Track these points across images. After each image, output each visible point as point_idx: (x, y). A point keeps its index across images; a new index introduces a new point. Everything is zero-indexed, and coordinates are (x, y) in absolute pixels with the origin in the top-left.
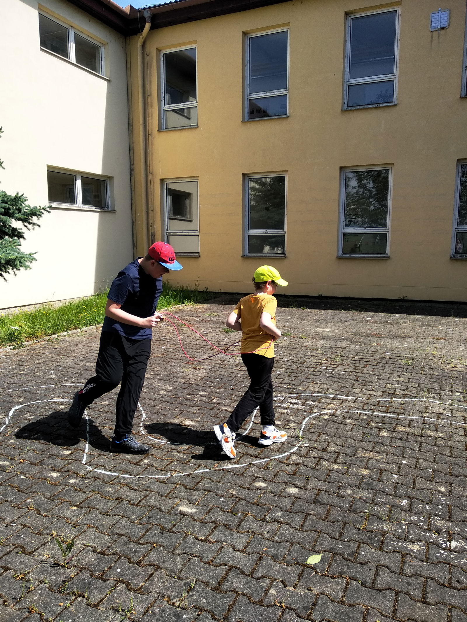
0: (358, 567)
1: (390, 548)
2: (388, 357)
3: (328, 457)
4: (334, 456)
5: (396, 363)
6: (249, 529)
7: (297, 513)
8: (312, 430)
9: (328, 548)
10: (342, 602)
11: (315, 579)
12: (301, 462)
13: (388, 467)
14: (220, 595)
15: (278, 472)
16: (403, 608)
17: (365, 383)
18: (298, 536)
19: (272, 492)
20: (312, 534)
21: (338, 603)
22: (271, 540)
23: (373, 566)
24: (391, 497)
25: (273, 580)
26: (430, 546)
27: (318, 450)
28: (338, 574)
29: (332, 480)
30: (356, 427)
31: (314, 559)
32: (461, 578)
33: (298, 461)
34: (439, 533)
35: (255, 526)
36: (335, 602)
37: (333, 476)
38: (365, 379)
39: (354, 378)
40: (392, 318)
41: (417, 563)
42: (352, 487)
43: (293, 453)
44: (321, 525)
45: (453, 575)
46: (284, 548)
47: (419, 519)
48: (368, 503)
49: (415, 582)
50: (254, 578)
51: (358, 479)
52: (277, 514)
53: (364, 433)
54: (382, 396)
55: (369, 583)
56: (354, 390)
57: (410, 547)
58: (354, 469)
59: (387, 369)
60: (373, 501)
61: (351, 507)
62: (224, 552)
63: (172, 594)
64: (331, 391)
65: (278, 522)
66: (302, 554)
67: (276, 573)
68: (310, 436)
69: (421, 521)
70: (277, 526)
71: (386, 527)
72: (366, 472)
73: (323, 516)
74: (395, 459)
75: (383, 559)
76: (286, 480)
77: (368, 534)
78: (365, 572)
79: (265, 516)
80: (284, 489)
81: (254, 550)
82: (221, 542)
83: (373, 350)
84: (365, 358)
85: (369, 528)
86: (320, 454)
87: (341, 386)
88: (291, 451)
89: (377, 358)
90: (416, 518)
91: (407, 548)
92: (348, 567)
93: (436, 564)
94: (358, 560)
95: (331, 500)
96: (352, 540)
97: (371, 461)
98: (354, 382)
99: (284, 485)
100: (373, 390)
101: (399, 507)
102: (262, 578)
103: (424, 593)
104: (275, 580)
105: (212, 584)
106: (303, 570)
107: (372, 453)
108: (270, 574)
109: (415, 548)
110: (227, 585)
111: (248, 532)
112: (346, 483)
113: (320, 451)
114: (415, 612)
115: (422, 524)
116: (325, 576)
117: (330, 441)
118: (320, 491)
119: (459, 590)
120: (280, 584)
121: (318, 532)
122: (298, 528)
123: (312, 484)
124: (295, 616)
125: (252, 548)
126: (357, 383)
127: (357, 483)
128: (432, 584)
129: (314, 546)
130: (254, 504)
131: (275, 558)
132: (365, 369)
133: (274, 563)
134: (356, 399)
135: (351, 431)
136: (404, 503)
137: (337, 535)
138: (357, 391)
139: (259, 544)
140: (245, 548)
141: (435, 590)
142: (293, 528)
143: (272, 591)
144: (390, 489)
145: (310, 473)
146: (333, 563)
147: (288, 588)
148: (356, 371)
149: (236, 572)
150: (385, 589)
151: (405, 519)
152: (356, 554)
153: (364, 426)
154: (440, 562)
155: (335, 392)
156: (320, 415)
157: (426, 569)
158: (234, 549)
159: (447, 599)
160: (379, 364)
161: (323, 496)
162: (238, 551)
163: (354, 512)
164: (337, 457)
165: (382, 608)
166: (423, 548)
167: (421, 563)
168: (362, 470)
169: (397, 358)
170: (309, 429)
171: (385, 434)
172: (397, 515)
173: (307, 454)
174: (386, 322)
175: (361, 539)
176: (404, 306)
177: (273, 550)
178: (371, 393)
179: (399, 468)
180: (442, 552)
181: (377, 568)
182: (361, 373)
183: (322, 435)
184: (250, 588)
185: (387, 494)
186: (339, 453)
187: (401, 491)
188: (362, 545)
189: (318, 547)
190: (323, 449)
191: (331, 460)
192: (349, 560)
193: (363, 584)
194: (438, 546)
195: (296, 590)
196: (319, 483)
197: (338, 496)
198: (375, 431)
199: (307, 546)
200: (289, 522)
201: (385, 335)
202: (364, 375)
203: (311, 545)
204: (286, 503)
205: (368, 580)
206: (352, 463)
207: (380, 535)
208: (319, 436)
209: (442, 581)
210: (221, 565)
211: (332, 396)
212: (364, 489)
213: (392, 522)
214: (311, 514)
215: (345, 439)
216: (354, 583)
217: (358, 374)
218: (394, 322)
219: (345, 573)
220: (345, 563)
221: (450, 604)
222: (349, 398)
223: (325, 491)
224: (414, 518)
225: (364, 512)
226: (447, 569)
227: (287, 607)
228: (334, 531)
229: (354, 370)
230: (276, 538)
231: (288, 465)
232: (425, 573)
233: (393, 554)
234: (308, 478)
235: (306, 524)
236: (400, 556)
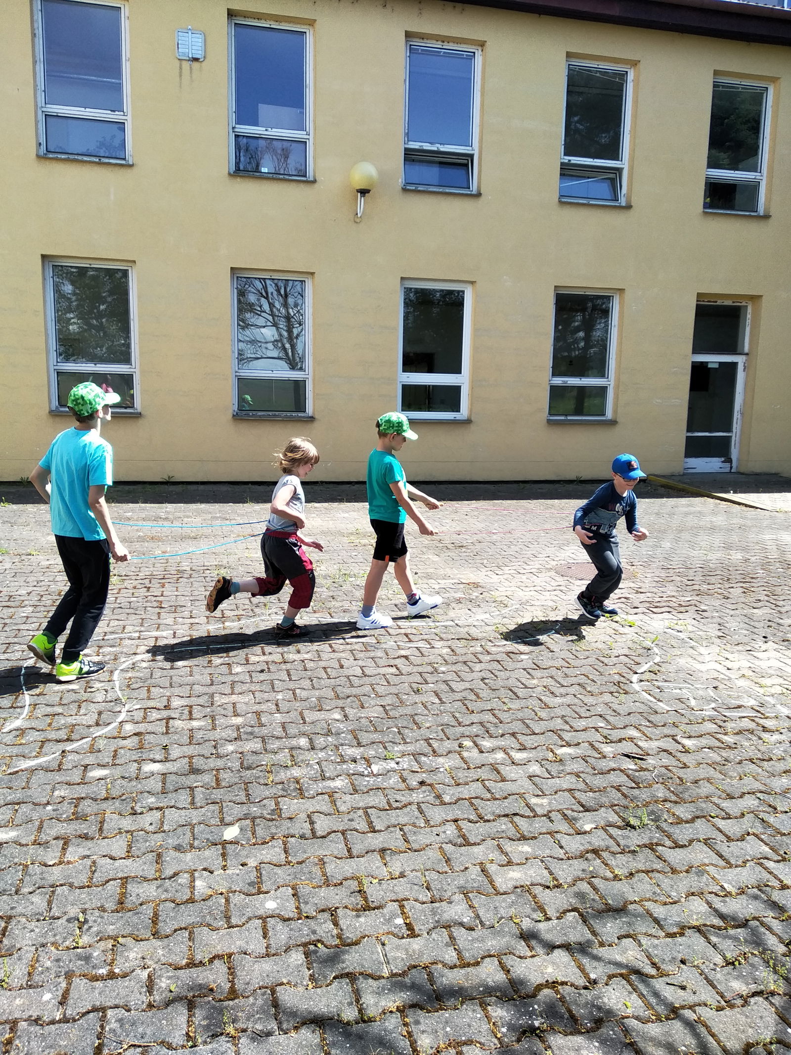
0: (287, 823)
1: (312, 792)
2: (188, 569)
3: (178, 715)
4: (186, 712)
5: (204, 575)
6: (120, 829)
7: (176, 790)
8: (134, 686)
9: (240, 816)
10: (289, 863)
11: (244, 853)
12: (142, 730)
13: (263, 707)
14: (131, 913)
15: (116, 751)
16: (356, 844)
17: (175, 609)
18: (195, 816)
19: (123, 777)
20: (211, 807)
21: (285, 865)
22: (160, 831)
23: (303, 816)
24: (284, 740)
25: (192, 873)
26: (353, 777)
27: (159, 709)
28: (268, 838)
29: (201, 741)
30: (195, 669)
31: (231, 833)
32: (398, 798)
33: (137, 730)
34: (355, 762)
35: (127, 823)
36: (281, 865)
37: (199, 735)
38: (173, 604)
39: (155, 604)
40: (164, 511)
41: (348, 798)
42: (231, 741)
43: (122, 722)
44: (217, 794)
45: (389, 797)
46: (184, 835)
47: (327, 754)
48: (261, 753)
49: (355, 815)
50: (164, 879)
51: (233, 730)
52: (150, 801)
53: (210, 674)
54: (208, 623)
55: (308, 833)
56: (165, 621)
57: (332, 784)
58: (220, 721)
59: (196, 584)
60: (266, 750)
61: (242, 764)
62: (101, 867)
63: (57, 938)
64: (129, 629)
65: (157, 809)
66: (212, 832)
67: (192, 864)
68: (135, 694)
69: (332, 755)
70: (157, 814)
71: (296, 772)
72: (239, 720)
73: (214, 784)
74: (266, 696)
75: (310, 806)
76: (134, 758)
77: (280, 787)
78: (298, 825)
79: (132, 808)
80: (139, 769)
81: (143, 850)
82: (85, 857)
83: (161, 561)
84: (155, 573)
85: (277, 780)
86: (165, 714)
87: (143, 619)
88: (120, 720)
89: (172, 572)
90: (323, 754)
91: (330, 787)
92: (277, 827)
93: (367, 792)
94: (283, 816)
95: (213, 763)
96: (265, 799)
97: (238, 706)
98: (158, 610)
99: (136, 765)
100: (191, 617)
101: (299, 748)
102: (176, 874)
103: (370, 823)
104: (195, 870)
105: (110, 905)
106: (224, 848)
107: (233, 696)
108: (183, 867)
109: (338, 783)
110: (131, 900)
111: (120, 833)
112: (220, 739)
113: (162, 709)
114: (370, 844)
115: (332, 758)
116: (254, 845)
117: (168, 694)
118: (191, 757)
119: (401, 809)
120: (204, 872)
121: (218, 803)
122: (189, 807)
123: (175, 752)
124: (243, 896)
125: (139, 849)
126: (163, 610)
127: (235, 735)
128: (373, 813)
129: (222, 820)
130: (106, 799)
131: (178, 848)
132: (163, 589)
133: (182, 855)
134: (175, 633)
135: (191, 676)
136: (303, 742)
137: (244, 799)
138: (170, 621)
139: (147, 841)
140: (128, 852)
141: (379, 817)
142: (182, 809)
143: (198, 883)
144: (279, 732)
145: (165, 741)
146: (257, 828)
147: (216, 873)
148: (153, 594)
149: (136, 881)
150: (329, 834)
151: (313, 758)
152: (278, 811)
153: (206, 665)
154: (371, 789)
155: (137, 629)
156: (133, 664)
157: (361, 801)
158: (112, 858)
159: (393, 821)
160: (181, 580)
161: (198, 762)
162: (121, 858)
163: (249, 768)
164: (190, 713)
165: (336, 853)
166: (347, 781)
167: (353, 796)
168: (233, 718)
169: (203, 568)
170: (128, 686)
171: (237, 669)
172: (301, 758)
173: (145, 718)
174: (157, 518)
175: (275, 794)
176: (172, 491)
177: (170, 841)
178: (192, 621)
179: (277, 705)
180: (367, 779)
181: (309, 816)
182: (162, 595)
183: (152, 689)
184: (166, 891)
185: (277, 738)
186: (191, 707)
187: (293, 730)
188: (279, 799)
189: (228, 819)
190: (165, 707)
191: (184, 717)
192: (273, 820)
193: (302, 837)
194: (361, 775)
195: (227, 871)
196: (185, 748)
197: (219, 756)
198: (224, 669)
199: (213, 822)
200: (172, 804)
201: (167, 537)
202: (167, 599)
203: (218, 820)
204: (155, 784)
205: (305, 831)
206: (214, 714)
207: (294, 782)
208: (149, 691)
209: (381, 806)
210: (107, 882)
211: (137, 635)
212: (247, 740)
213: (299, 766)
214: (196, 787)
215: (188, 687)
216: (293, 839)
217: (158, 598)
218: (171, 517)
219: (276, 833)
220: (270, 823)
221: (399, 824)
222: (164, 634)
223: (199, 755)
224: (321, 755)
225: (262, 765)
226: (380, 793)
227: (228, 892)
228: (237, 795)
229: (150, 594)
230: (166, 828)
231: (124, 738)
232: (361, 804)
233: (320, 797)
234: (166, 746)
235: (196, 800)
236: (326, 796)
